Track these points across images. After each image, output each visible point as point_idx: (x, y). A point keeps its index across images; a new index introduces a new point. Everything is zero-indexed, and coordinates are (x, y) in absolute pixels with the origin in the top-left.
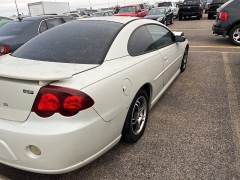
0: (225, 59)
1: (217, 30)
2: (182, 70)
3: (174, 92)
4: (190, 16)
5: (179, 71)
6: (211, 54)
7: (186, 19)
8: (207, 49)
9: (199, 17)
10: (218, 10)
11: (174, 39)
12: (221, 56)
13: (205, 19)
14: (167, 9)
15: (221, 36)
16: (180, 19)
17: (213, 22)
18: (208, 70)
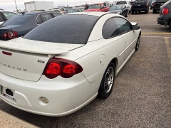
0: (167, 42)
1: (161, 21)
2: (136, 50)
3: (131, 65)
4: (139, 11)
5: (134, 50)
6: (157, 38)
7: (137, 14)
8: (153, 35)
9: (146, 12)
10: (161, 7)
12: (164, 40)
13: (151, 13)
14: (124, 6)
15: (163, 26)
16: (133, 14)
17: (157, 16)
18: (155, 49)
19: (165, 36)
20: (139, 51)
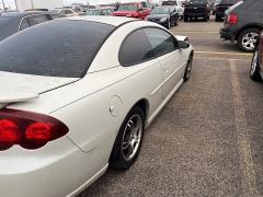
0: (233, 67)
1: (225, 34)
2: (186, 79)
3: (175, 105)
4: (196, 17)
5: (182, 80)
6: (218, 61)
7: (192, 21)
8: (213, 56)
9: (206, 19)
10: (227, 12)
11: (177, 45)
12: (228, 64)
13: (212, 21)
14: (172, 8)
15: (228, 42)
16: (186, 21)
17: (221, 25)
18: (214, 79)
19: (231, 57)
20: (189, 82)
